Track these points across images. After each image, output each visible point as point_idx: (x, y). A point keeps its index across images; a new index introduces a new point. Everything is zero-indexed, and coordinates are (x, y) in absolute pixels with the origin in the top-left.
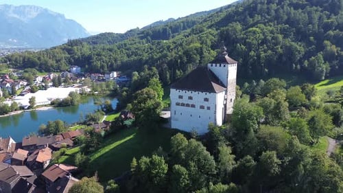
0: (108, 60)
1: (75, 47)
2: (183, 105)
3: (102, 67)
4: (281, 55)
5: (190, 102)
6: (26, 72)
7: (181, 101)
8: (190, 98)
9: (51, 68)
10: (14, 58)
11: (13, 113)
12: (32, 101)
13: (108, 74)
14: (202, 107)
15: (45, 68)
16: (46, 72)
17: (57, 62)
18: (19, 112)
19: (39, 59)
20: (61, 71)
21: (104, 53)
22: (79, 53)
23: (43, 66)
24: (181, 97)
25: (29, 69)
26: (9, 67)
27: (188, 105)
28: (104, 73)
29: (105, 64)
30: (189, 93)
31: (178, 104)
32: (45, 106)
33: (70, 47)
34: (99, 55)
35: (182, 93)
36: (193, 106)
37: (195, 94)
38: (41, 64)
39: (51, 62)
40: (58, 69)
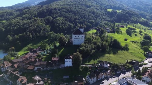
2: (76, 38)
4: (68, 27)
5: (78, 37)
7: (76, 37)
8: (78, 36)
14: (81, 38)
24: (76, 36)
27: (78, 38)
30: (78, 35)
31: (75, 38)
35: (76, 35)
36: (79, 38)
37: (79, 35)
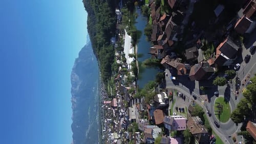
0: (107, 17)
1: (98, 42)
3: (112, 21)
6: (113, 69)
9: (112, 55)
10: (105, 77)
11: (137, 65)
12: (131, 56)
13: (117, 17)
15: (112, 59)
16: (114, 59)
17: (107, 52)
18: (137, 62)
19: (105, 63)
20: (114, 50)
21: (102, 20)
22: (102, 39)
23: (110, 60)
25: (112, 68)
26: (110, 79)
28: (116, 20)
29: (110, 19)
32: (135, 49)
33: (98, 46)
34: (103, 24)
38: (109, 62)
39: (108, 55)
40: (113, 52)
